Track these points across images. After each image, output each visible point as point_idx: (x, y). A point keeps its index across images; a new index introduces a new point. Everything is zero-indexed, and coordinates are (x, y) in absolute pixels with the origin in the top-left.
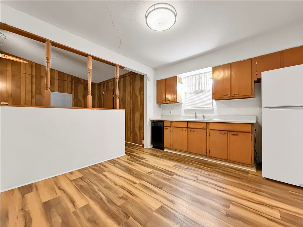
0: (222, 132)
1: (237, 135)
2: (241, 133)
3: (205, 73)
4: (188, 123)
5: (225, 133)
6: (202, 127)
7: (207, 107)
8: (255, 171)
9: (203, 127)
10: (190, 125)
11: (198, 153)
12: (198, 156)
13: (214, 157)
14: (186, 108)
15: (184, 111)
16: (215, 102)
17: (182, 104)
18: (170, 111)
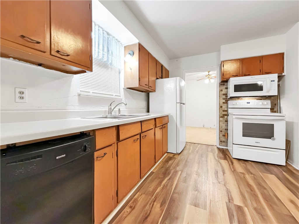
14: (81, 91)
15: (77, 97)
16: (123, 90)
17: (73, 79)
18: (18, 90)
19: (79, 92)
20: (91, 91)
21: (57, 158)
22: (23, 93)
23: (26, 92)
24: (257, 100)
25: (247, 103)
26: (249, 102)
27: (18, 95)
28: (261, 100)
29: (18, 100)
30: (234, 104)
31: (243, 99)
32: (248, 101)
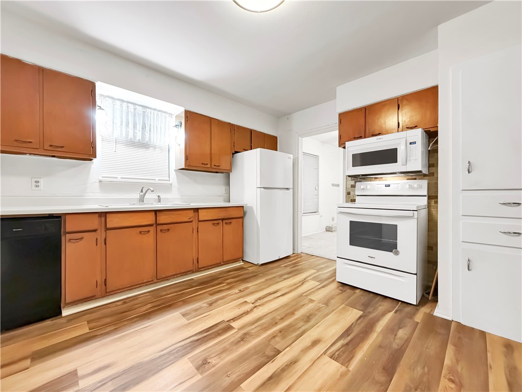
0: (216, 222)
1: (230, 223)
2: (234, 220)
3: (155, 109)
4: (156, 214)
5: (218, 223)
6: (186, 219)
7: (159, 180)
8: (243, 263)
9: (189, 219)
10: (162, 219)
11: (178, 273)
12: (180, 278)
13: (204, 267)
14: (103, 177)
15: (98, 184)
16: (174, 173)
17: (92, 166)
18: (34, 180)
19: (101, 178)
20: (119, 177)
21: (14, 230)
22: (38, 182)
23: (42, 181)
24: (408, 179)
25: (386, 186)
26: (389, 183)
27: (34, 184)
28: (415, 179)
29: (34, 188)
30: (363, 189)
31: (383, 179)
32: (387, 183)
